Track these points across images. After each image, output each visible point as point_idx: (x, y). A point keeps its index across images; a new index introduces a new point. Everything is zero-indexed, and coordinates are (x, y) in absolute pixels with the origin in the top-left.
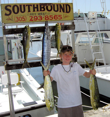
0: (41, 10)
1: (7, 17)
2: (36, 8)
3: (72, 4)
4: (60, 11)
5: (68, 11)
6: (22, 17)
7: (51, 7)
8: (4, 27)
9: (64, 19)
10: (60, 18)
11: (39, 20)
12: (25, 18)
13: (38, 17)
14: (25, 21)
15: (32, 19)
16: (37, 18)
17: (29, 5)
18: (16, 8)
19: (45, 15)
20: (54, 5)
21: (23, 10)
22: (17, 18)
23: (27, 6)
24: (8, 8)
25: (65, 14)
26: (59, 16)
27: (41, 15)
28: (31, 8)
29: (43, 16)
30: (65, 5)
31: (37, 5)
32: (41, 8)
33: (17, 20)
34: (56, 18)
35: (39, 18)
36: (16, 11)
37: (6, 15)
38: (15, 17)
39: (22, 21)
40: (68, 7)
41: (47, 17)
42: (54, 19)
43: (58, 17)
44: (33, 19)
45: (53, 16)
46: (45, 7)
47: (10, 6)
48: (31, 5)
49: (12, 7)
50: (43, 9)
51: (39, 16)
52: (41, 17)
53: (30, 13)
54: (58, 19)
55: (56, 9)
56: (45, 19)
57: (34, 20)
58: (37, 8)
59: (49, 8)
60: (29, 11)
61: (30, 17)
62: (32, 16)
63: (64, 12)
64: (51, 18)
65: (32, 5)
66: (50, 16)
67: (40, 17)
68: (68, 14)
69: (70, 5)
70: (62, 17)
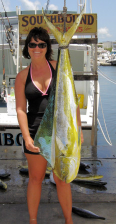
0: (59, 22)
1: (24, 28)
2: (53, 19)
3: (96, 15)
4: (81, 23)
5: (91, 22)
7: (71, 18)
8: (21, 38)
9: (85, 32)
10: (80, 30)
18: (33, 19)
20: (74, 16)
21: (40, 22)
24: (26, 19)
27: (58, 27)
30: (87, 17)
31: (55, 16)
36: (33, 22)
37: (23, 25)
47: (27, 17)
49: (29, 18)
50: (61, 21)
58: (55, 19)
63: (85, 23)
68: (90, 26)
69: (94, 16)
70: (83, 29)
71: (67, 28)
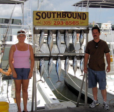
0: (63, 17)
1: (37, 21)
2: (59, 15)
3: (88, 13)
4: (78, 18)
5: (84, 18)
6: (48, 21)
7: (71, 14)
8: (34, 28)
9: (80, 25)
10: (77, 24)
11: (61, 24)
12: (50, 22)
14: (50, 25)
16: (59, 23)
17: (54, 13)
19: (66, 21)
20: (73, 13)
21: (49, 16)
22: (44, 22)
23: (53, 14)
24: (39, 14)
25: (82, 20)
26: (77, 22)
27: (62, 21)
28: (56, 15)
29: (64, 21)
30: (82, 14)
31: (60, 13)
32: (63, 15)
33: (44, 24)
34: (74, 23)
35: (61, 23)
36: (44, 17)
37: (37, 19)
39: (48, 25)
40: (84, 15)
41: (67, 22)
42: (72, 24)
43: (76, 22)
44: (56, 23)
45: (72, 21)
46: (66, 15)
47: (40, 13)
48: (56, 13)
50: (64, 16)
52: (63, 22)
53: (54, 19)
54: (76, 25)
55: (75, 17)
56: (66, 24)
58: (60, 15)
59: (69, 15)
60: (54, 17)
61: (54, 21)
62: (56, 21)
63: (81, 19)
64: (70, 24)
66: (70, 22)
68: (84, 21)
69: (86, 14)
70: (79, 23)
71: (69, 22)
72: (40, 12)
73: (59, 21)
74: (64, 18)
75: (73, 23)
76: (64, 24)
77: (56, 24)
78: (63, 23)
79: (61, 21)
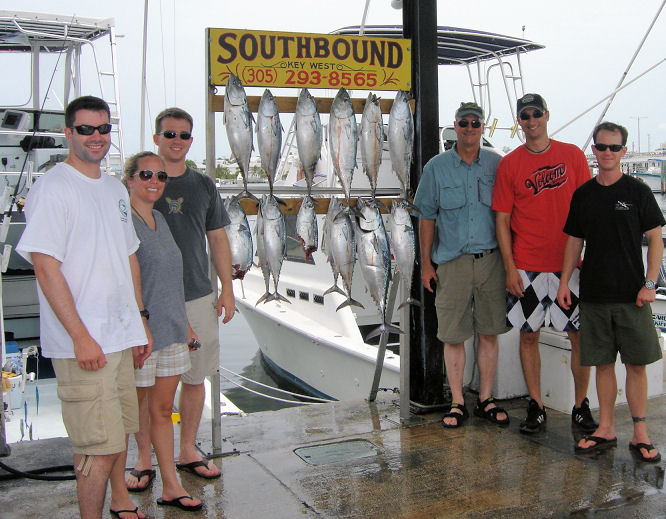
0: (317, 55)
1: (223, 67)
2: (303, 46)
4: (372, 63)
5: (395, 62)
6: (264, 70)
10: (371, 82)
11: (311, 83)
12: (273, 73)
13: (309, 74)
15: (292, 80)
16: (307, 79)
17: (286, 39)
20: (355, 42)
22: (251, 72)
23: (282, 41)
25: (389, 71)
26: (369, 75)
27: (318, 70)
28: (293, 47)
29: (325, 73)
30: (387, 45)
31: (308, 40)
33: (251, 78)
34: (360, 82)
35: (311, 78)
37: (221, 60)
38: (246, 71)
39: (264, 83)
41: (334, 75)
43: (365, 78)
44: (295, 79)
45: (353, 74)
46: (330, 47)
47: (234, 37)
48: (292, 39)
49: (238, 39)
50: (322, 52)
51: (312, 73)
52: (319, 74)
53: (286, 60)
55: (360, 55)
57: (299, 82)
58: (307, 47)
59: (342, 50)
60: (286, 55)
61: (287, 72)
62: (295, 70)
64: (346, 81)
65: (296, 40)
67: (316, 75)
69: (401, 45)
70: (378, 79)
71: (340, 75)
72: (234, 32)
73: (305, 69)
74: (323, 60)
75: (356, 78)
76: (325, 82)
77: (294, 83)
78: (318, 78)
79: (314, 69)
